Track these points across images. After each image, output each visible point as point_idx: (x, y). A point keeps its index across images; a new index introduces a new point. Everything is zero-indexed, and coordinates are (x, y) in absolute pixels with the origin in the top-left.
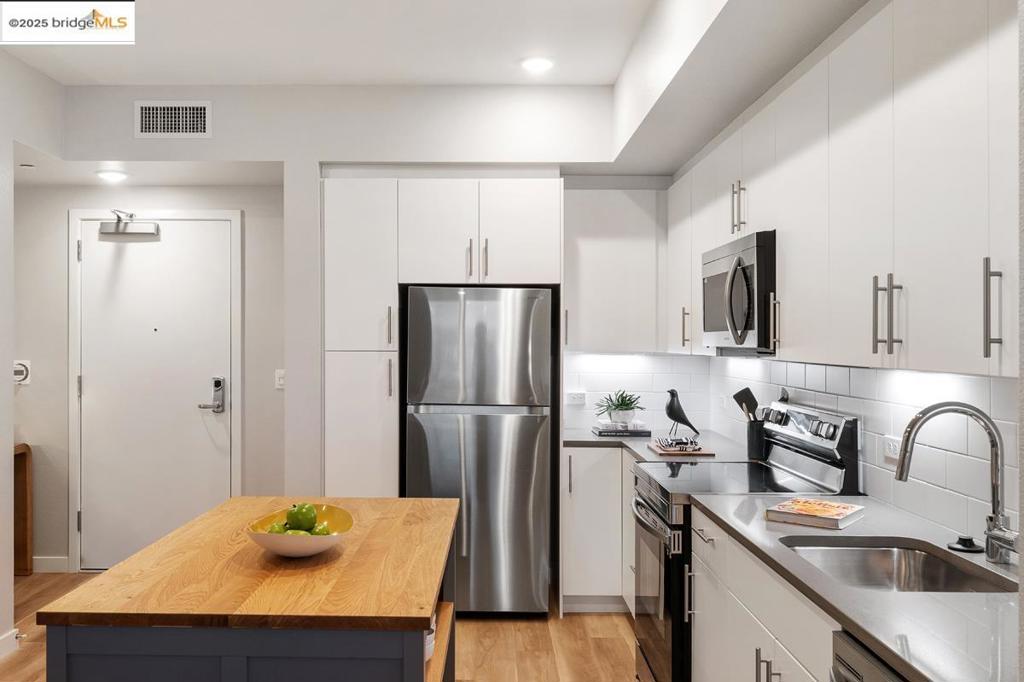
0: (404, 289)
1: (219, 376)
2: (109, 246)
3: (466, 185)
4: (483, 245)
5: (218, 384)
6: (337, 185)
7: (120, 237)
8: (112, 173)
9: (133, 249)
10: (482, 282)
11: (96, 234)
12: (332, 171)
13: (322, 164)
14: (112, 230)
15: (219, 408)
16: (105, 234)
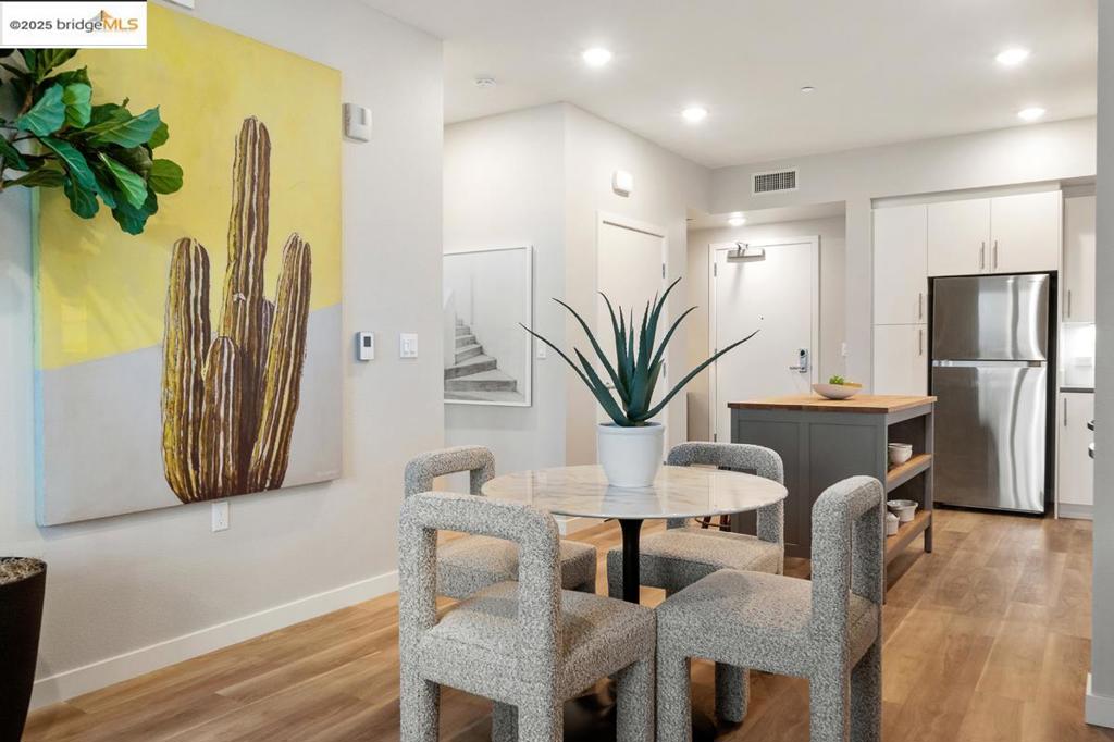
0: (931, 281)
1: (803, 348)
2: (733, 266)
3: (981, 203)
4: (993, 246)
5: (802, 353)
6: (882, 213)
7: (739, 260)
8: (737, 219)
9: (748, 266)
10: (992, 272)
11: (725, 259)
12: (880, 204)
13: (873, 200)
14: (736, 255)
15: (803, 370)
16: (731, 258)
